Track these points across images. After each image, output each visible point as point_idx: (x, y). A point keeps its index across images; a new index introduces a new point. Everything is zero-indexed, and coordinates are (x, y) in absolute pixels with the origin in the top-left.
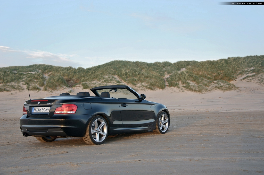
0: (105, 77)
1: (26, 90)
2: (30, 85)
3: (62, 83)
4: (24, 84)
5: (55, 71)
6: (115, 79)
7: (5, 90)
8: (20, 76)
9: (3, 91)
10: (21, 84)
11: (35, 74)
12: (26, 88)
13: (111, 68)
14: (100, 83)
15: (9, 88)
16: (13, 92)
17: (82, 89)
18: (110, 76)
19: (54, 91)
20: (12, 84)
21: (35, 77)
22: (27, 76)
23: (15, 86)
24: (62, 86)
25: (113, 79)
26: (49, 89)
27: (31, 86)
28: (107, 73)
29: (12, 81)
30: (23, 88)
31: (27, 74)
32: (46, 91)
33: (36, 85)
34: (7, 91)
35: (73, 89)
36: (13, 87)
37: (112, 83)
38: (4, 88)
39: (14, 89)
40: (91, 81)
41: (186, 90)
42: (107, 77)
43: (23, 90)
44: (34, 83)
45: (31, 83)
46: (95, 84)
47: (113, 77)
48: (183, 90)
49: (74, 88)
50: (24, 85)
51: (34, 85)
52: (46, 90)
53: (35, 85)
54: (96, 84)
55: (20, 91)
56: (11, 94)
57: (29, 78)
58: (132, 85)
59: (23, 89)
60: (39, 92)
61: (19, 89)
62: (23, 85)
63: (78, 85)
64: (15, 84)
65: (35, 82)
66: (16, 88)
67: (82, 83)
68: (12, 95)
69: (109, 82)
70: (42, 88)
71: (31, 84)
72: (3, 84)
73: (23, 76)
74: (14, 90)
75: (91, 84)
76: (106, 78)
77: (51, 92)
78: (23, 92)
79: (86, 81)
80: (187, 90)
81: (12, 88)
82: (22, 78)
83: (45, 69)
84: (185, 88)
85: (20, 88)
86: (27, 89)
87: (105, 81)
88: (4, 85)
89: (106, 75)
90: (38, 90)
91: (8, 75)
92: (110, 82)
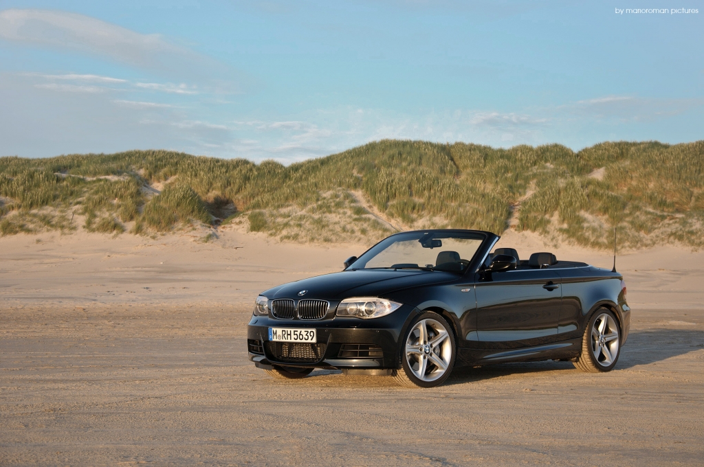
0: (324, 195)
1: (82, 229)
2: (95, 216)
3: (192, 212)
4: (81, 211)
5: (186, 173)
6: (354, 201)
7: (23, 228)
8: (71, 188)
9: (16, 232)
10: (69, 214)
11: (116, 183)
12: (84, 224)
13: (354, 165)
14: (303, 212)
15: (34, 223)
16: (44, 235)
17: (245, 232)
18: (339, 191)
19: (163, 235)
20: (48, 210)
21: (115, 191)
22: (91, 189)
23: (53, 217)
24: (189, 221)
25: (347, 202)
26: (150, 230)
27: (97, 220)
28: (331, 182)
29: (45, 202)
30: (74, 225)
31: (94, 182)
32: (138, 235)
33: (114, 215)
34: (29, 231)
35: (222, 230)
36: (47, 221)
37: (339, 214)
38: (21, 222)
39: (49, 228)
40: (278, 207)
41: (567, 242)
42: (327, 194)
43: (73, 231)
44: (108, 211)
45: (100, 210)
46: (289, 216)
47: (347, 196)
48: (557, 241)
49: (224, 228)
50: (79, 214)
51: (106, 215)
52: (139, 230)
53: (110, 215)
54: (290, 218)
55: (65, 234)
56: (38, 241)
57: (96, 192)
58: (401, 223)
59: (74, 228)
60: (117, 239)
61: (63, 227)
62: (76, 216)
63: (237, 220)
64: (53, 213)
65: (112, 205)
66: (54, 223)
67: (250, 212)
68: (40, 246)
69: (330, 212)
70: (131, 225)
71: (98, 213)
72: (21, 210)
73: (83, 187)
74: (48, 231)
75: (276, 217)
76: (324, 198)
77: (154, 238)
78: (72, 236)
79: (265, 207)
80: (570, 242)
81: (42, 224)
82: (79, 194)
83: (156, 166)
84: (565, 236)
85: (65, 223)
86: (84, 227)
87: (320, 207)
88: (21, 215)
89: (329, 189)
90: (115, 232)
91: (37, 185)
92: (333, 209)
